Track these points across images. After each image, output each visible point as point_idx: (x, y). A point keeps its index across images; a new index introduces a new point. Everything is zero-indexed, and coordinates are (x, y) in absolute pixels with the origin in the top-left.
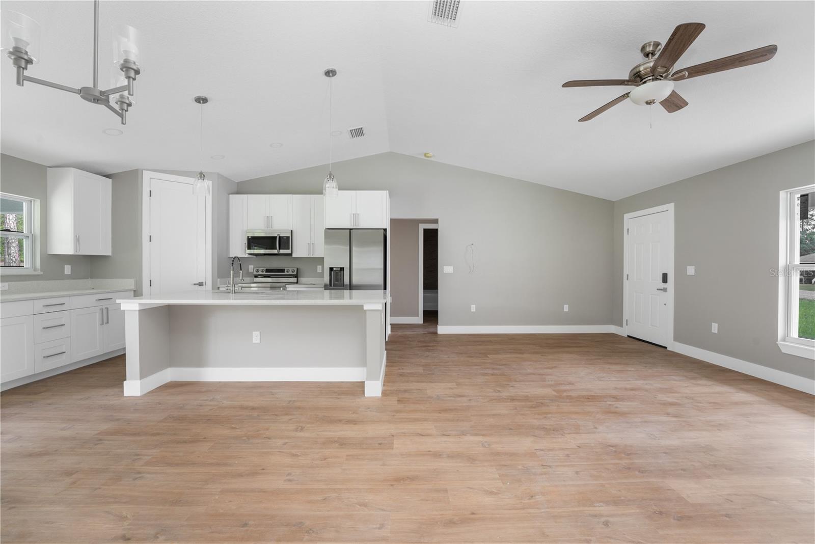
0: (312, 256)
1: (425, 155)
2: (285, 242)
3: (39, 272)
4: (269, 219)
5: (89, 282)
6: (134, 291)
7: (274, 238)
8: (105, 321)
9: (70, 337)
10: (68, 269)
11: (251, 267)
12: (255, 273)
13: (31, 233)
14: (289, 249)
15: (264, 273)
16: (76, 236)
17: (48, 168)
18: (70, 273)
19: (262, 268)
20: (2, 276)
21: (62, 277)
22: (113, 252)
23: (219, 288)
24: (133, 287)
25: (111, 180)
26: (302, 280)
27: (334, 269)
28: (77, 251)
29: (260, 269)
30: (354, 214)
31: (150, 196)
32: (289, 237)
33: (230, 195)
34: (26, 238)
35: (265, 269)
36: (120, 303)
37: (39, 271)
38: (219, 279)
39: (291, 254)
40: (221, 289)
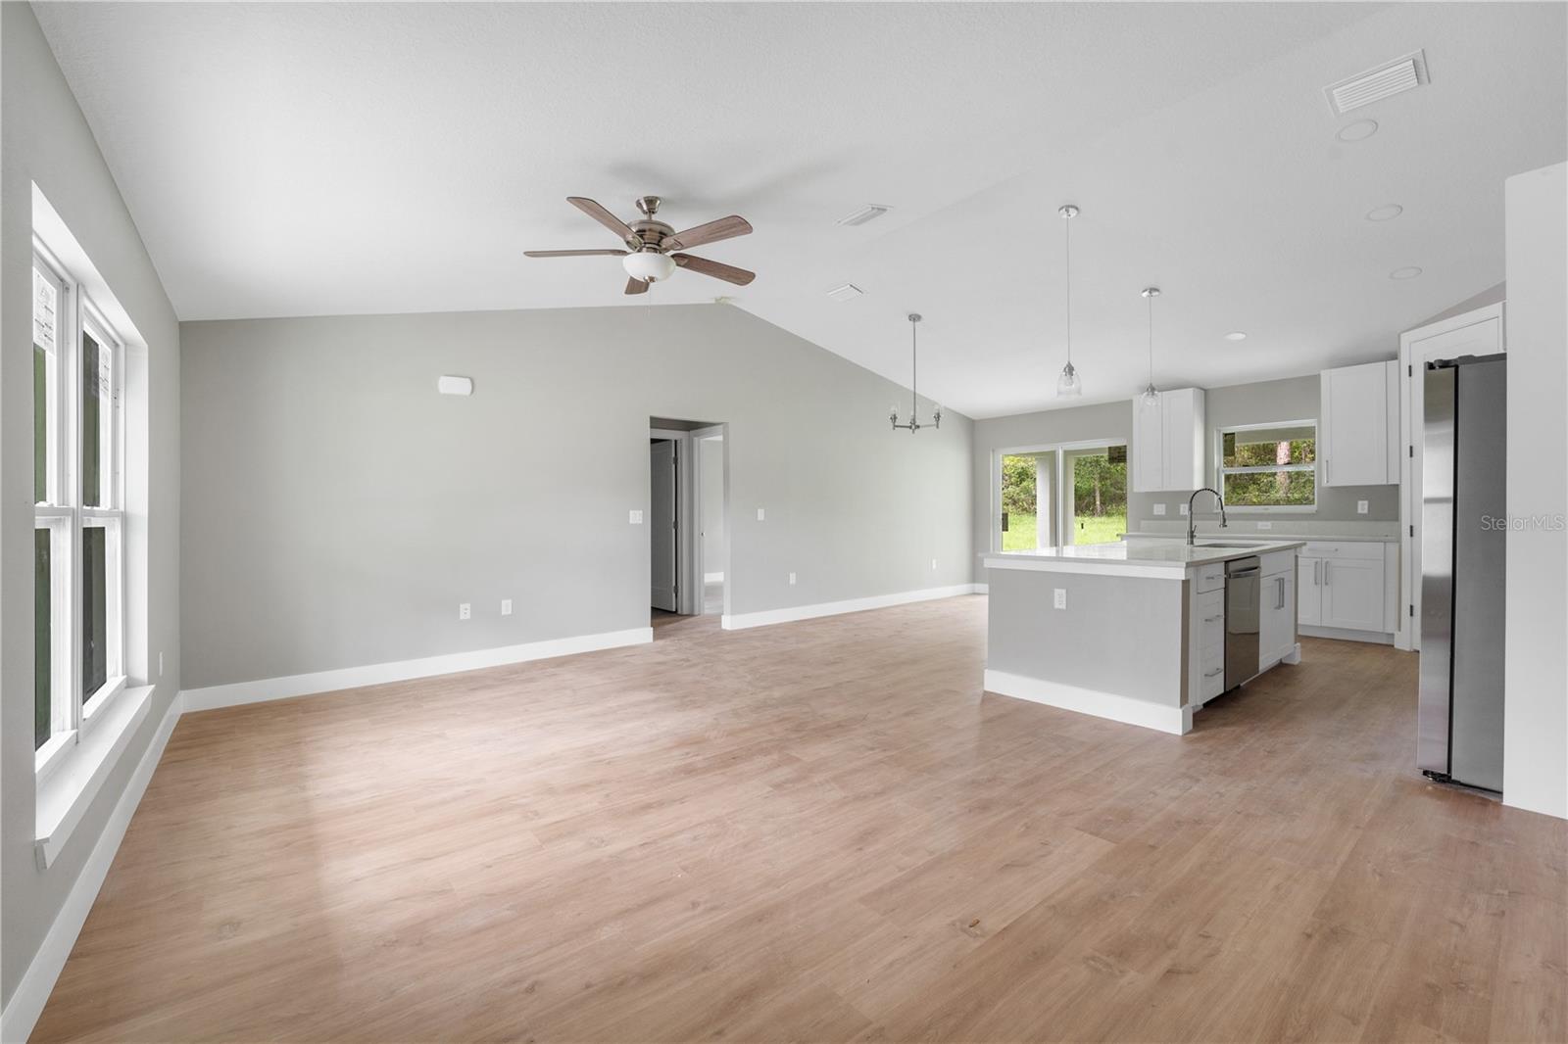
8: (1322, 580)
31: (1410, 375)
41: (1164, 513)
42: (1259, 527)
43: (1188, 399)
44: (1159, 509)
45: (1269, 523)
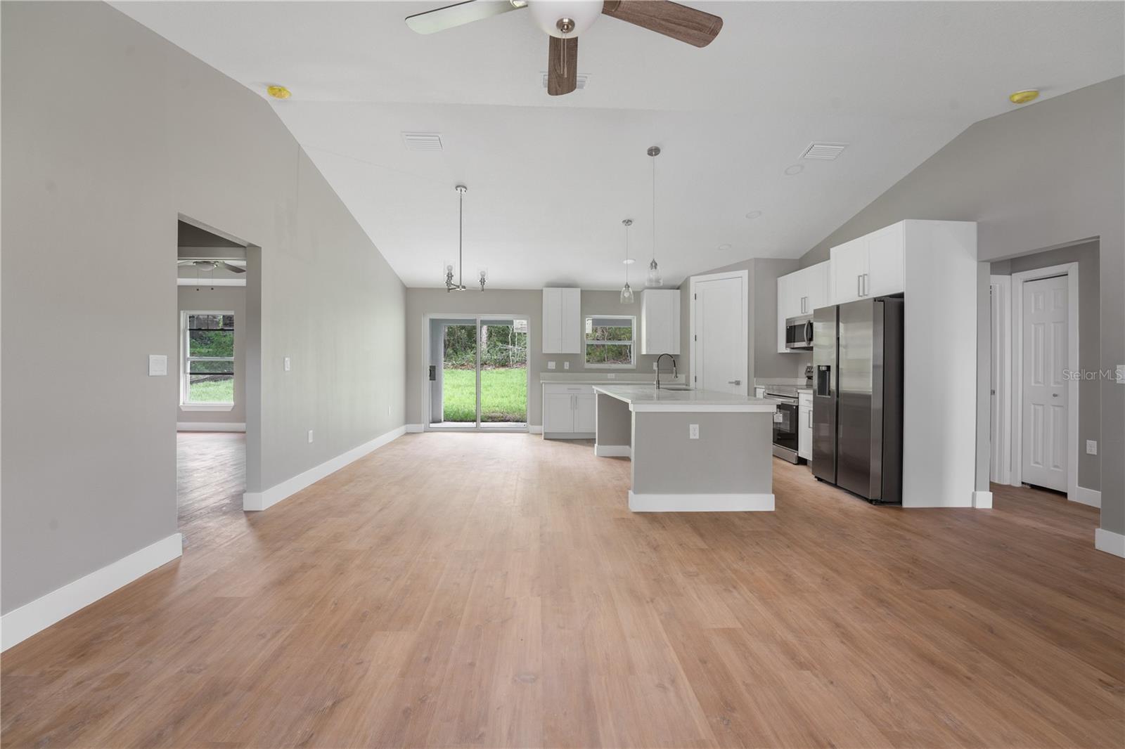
4: (804, 301)
25: (679, 291)
27: (821, 368)
31: (695, 299)
33: (778, 278)
41: (554, 368)
42: (609, 377)
43: (576, 293)
44: (552, 365)
45: (613, 375)
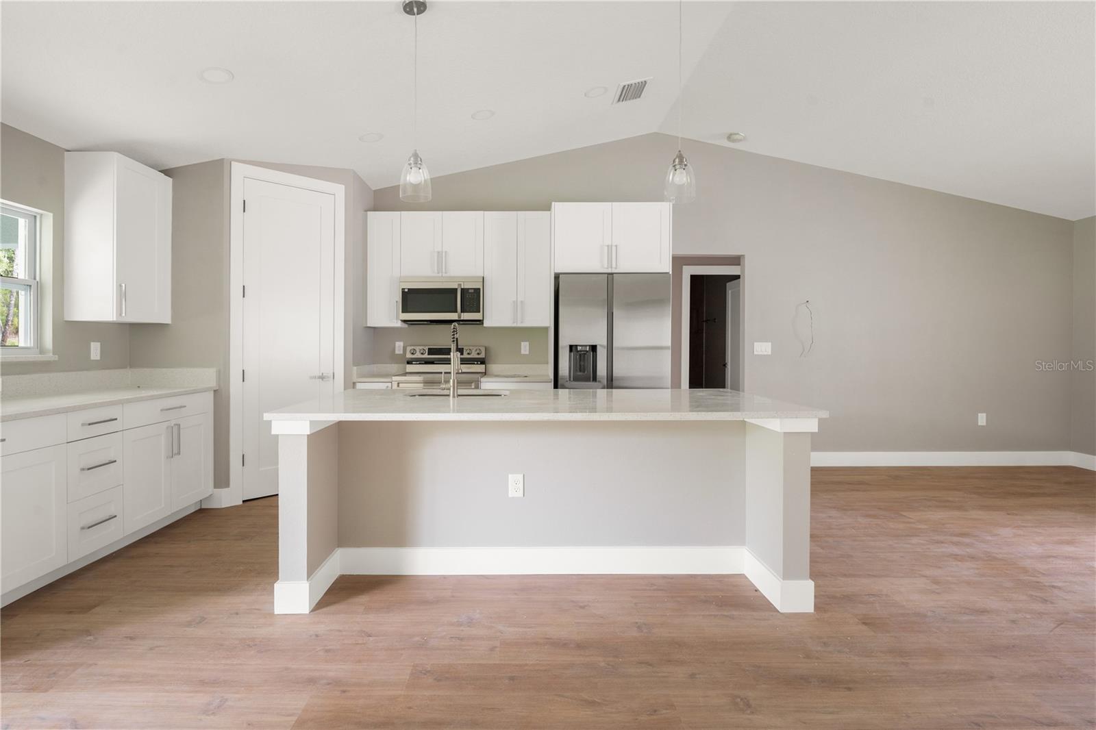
0: (519, 325)
1: (729, 137)
2: (472, 299)
3: (50, 356)
4: (441, 257)
5: (129, 374)
6: (215, 391)
7: (454, 291)
8: (175, 451)
9: (123, 485)
10: (95, 350)
11: (399, 346)
12: (409, 356)
13: (35, 279)
14: (479, 312)
15: (426, 356)
16: (121, 286)
17: (66, 153)
18: (98, 358)
19: (421, 348)
20: (4, 364)
21: (85, 365)
22: (173, 318)
23: (354, 383)
24: (213, 384)
25: (171, 179)
26: (494, 368)
27: (579, 348)
28: (121, 315)
29: (418, 348)
30: (608, 246)
31: (244, 211)
32: (479, 289)
33: (369, 213)
34: (25, 290)
35: (426, 348)
36: (271, 421)
37: (51, 354)
38: (355, 368)
39: (480, 322)
40: (359, 386)
